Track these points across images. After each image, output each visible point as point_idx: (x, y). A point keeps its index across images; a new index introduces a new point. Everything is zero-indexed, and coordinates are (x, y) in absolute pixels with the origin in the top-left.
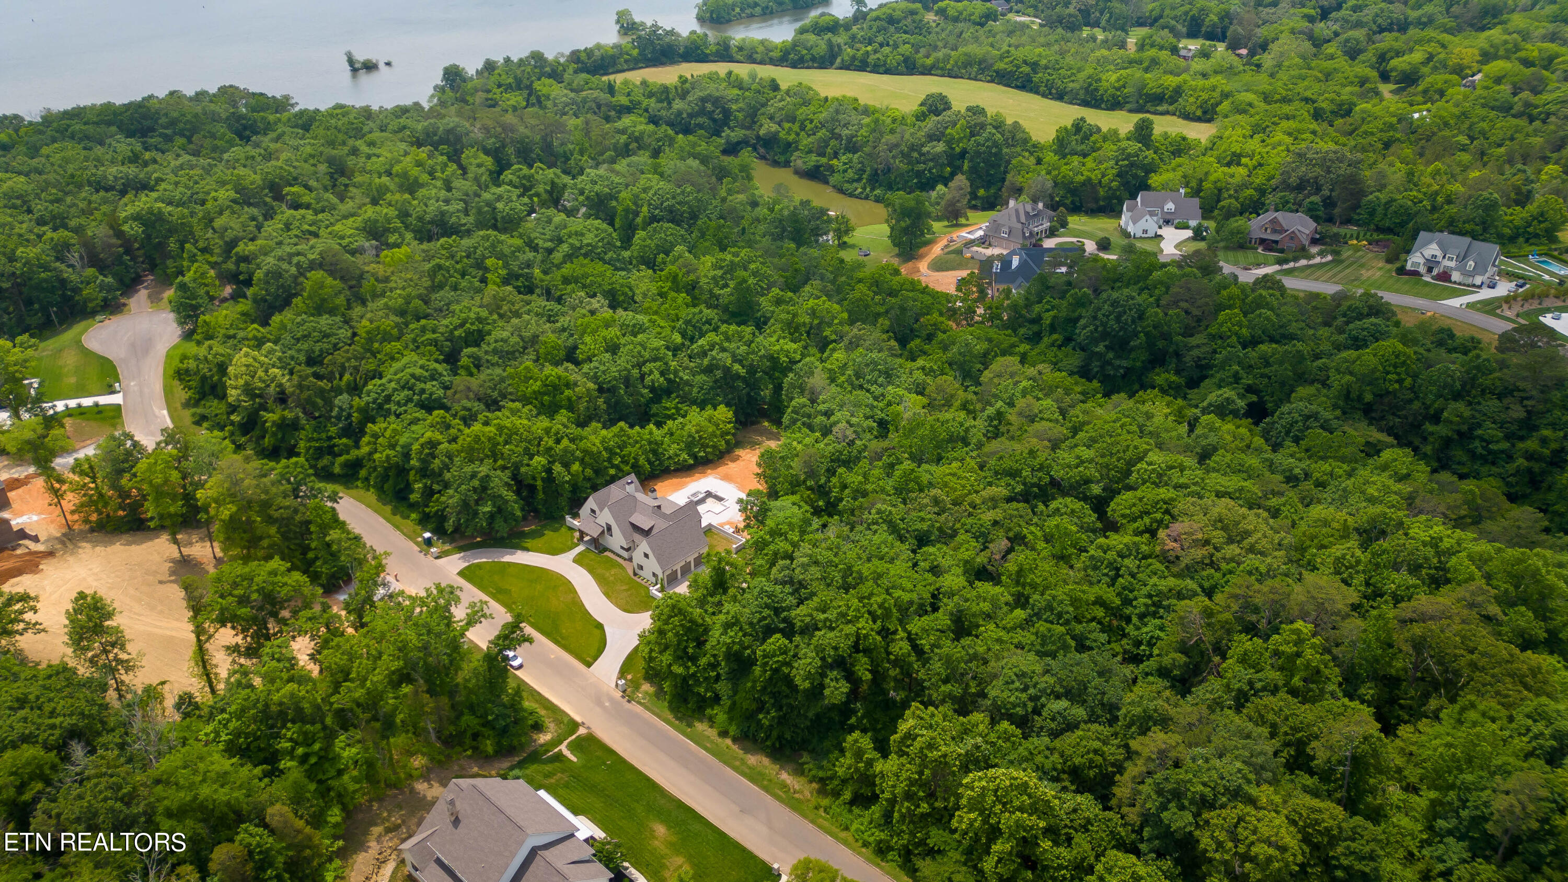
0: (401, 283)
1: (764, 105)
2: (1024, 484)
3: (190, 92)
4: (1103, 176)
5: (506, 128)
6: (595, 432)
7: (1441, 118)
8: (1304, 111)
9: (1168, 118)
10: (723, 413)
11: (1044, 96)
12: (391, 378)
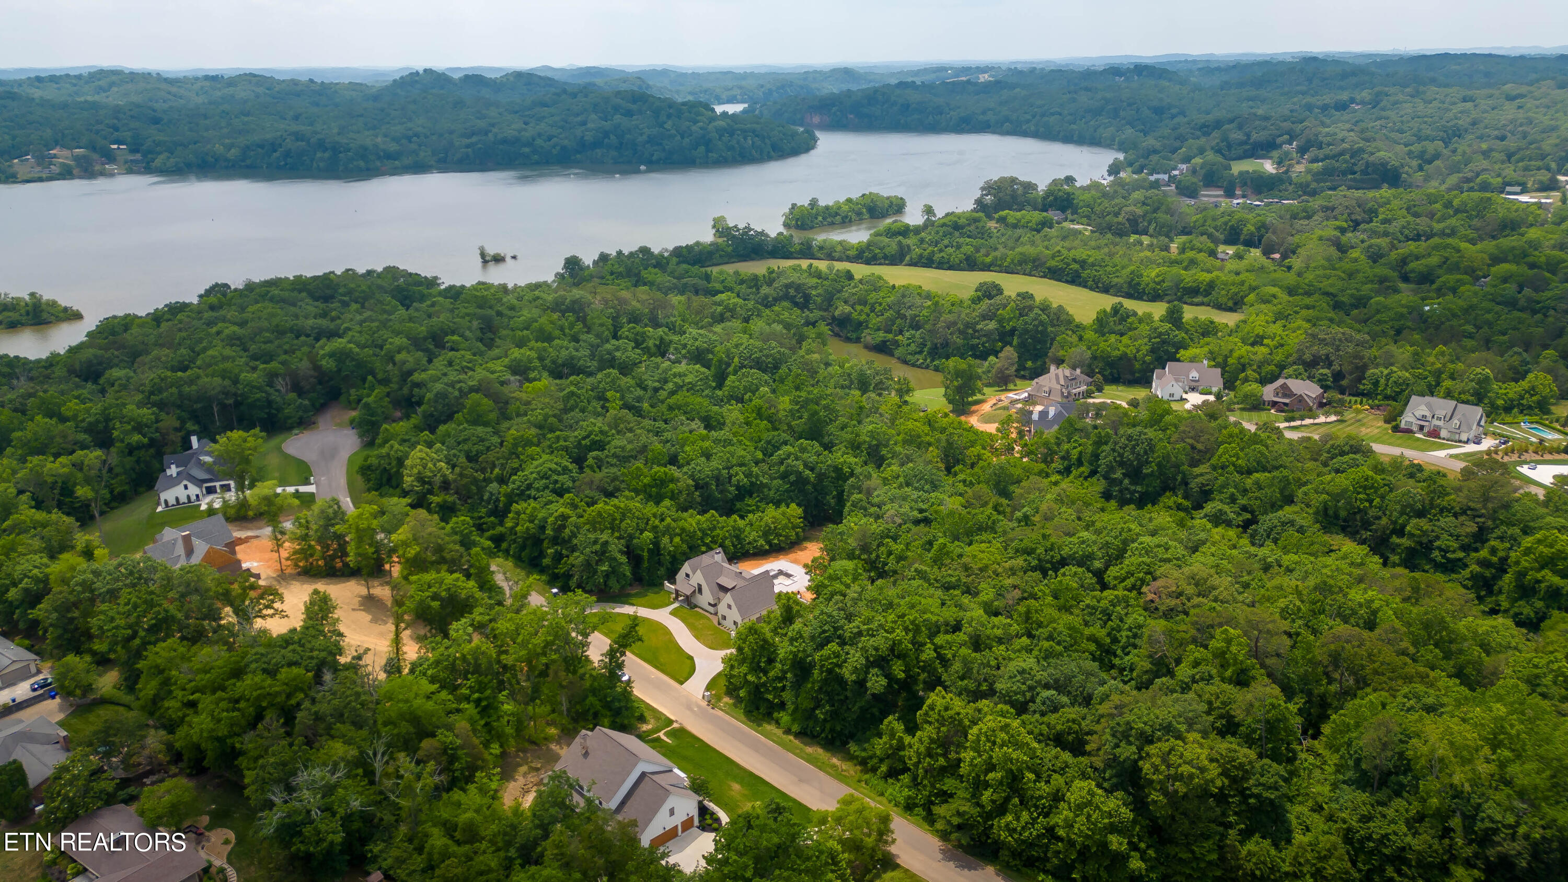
0: (540, 406)
1: (839, 291)
2: (1039, 560)
3: (361, 270)
4: (1138, 351)
5: (623, 302)
6: (691, 516)
7: (1449, 309)
8: (1323, 303)
9: (1203, 308)
10: (795, 510)
11: (1091, 289)
12: (530, 471)
